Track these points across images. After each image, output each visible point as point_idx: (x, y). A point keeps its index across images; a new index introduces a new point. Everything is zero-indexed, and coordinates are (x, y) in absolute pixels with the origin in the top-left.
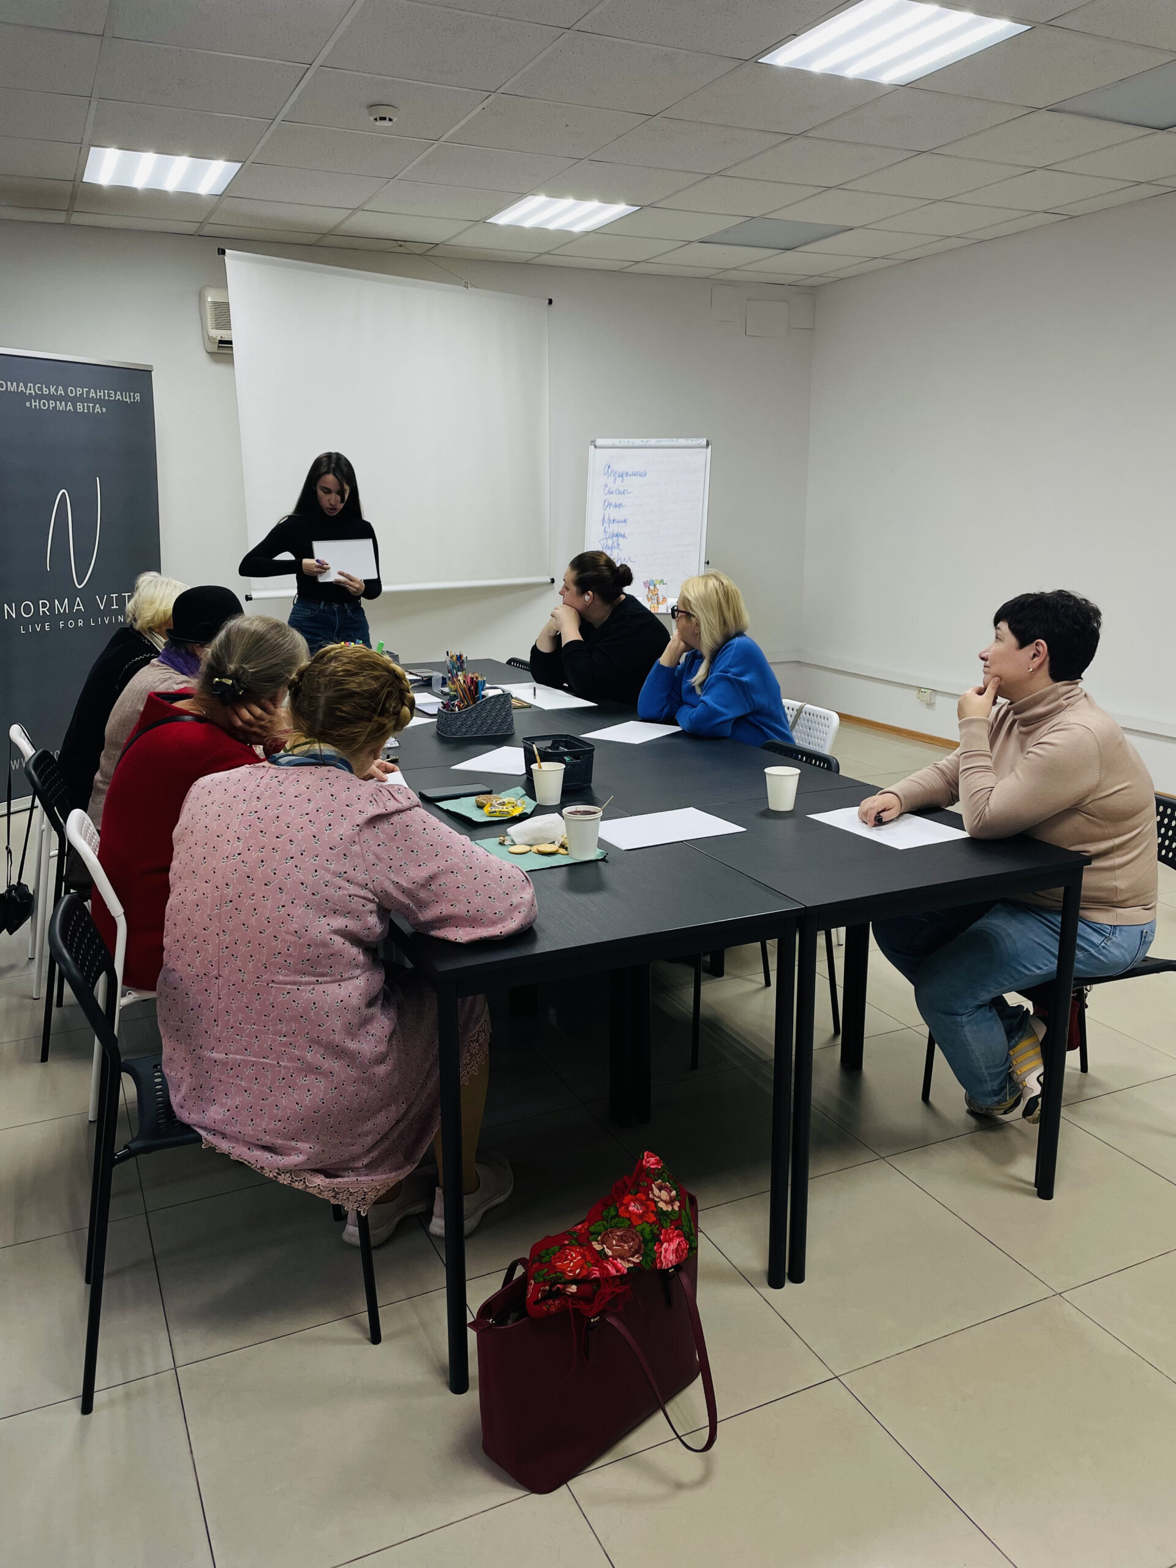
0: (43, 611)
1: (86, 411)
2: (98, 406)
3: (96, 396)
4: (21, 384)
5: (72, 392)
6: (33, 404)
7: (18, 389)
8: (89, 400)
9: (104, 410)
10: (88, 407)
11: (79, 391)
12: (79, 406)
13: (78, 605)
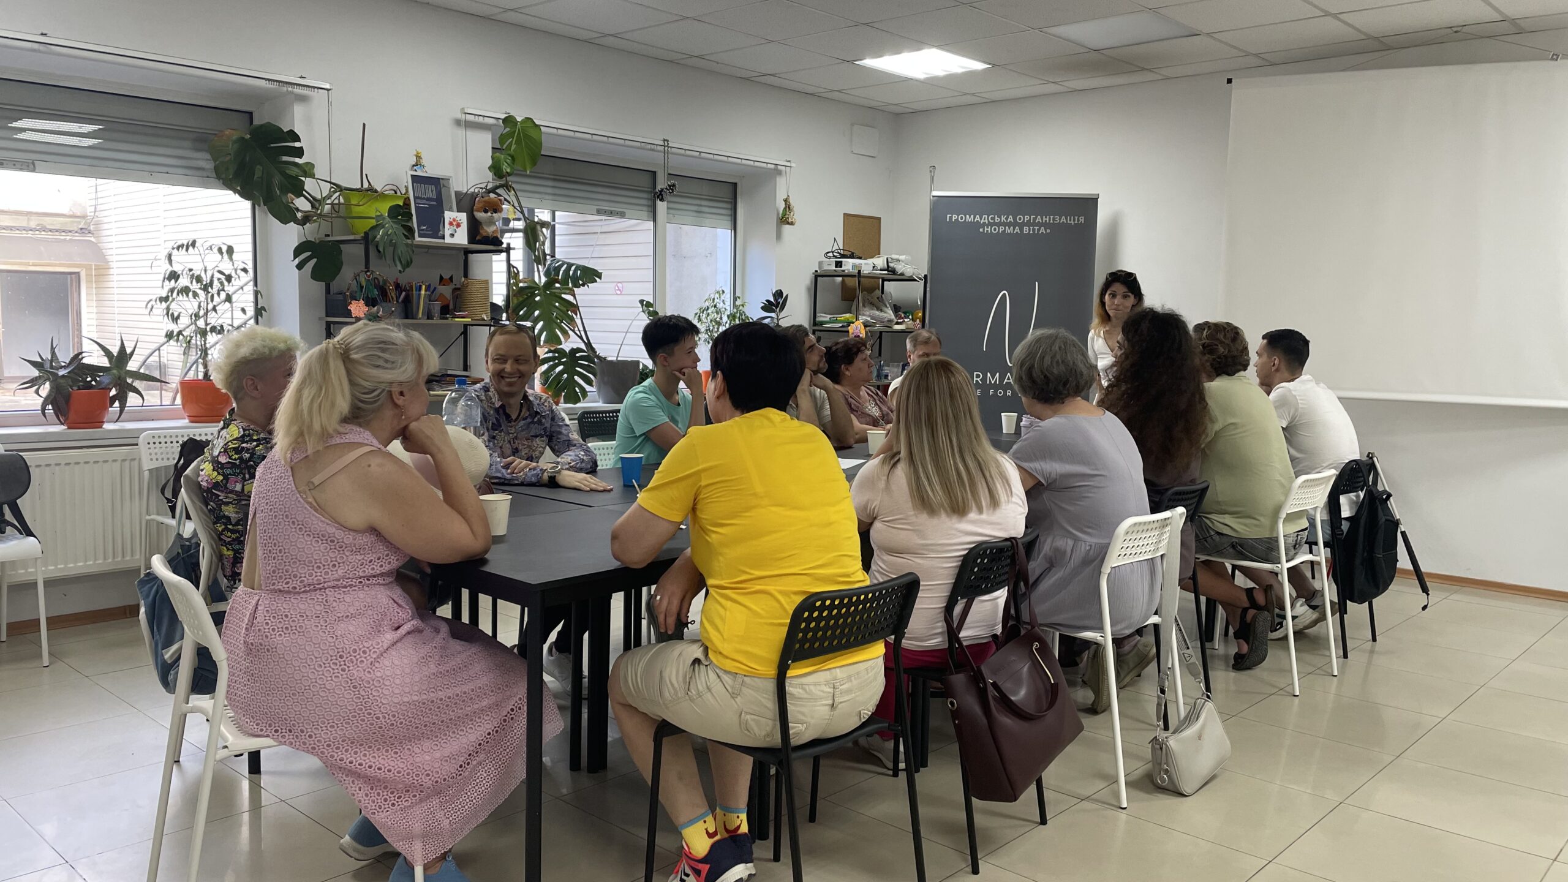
0: (977, 381)
1: (1031, 232)
2: (1043, 228)
3: (1042, 219)
4: (978, 216)
5: (1020, 219)
6: (986, 229)
7: (974, 219)
8: (1034, 224)
9: (1048, 231)
10: (1034, 230)
11: (1027, 218)
12: (1026, 230)
13: (1009, 379)
